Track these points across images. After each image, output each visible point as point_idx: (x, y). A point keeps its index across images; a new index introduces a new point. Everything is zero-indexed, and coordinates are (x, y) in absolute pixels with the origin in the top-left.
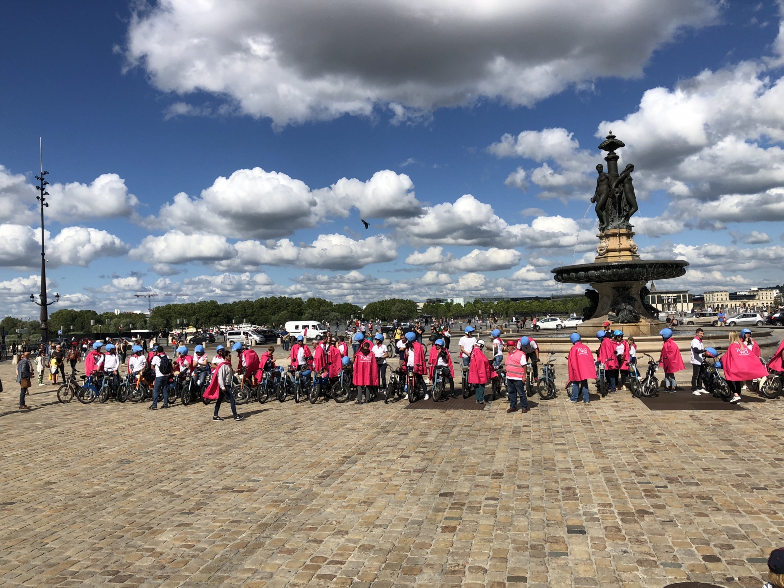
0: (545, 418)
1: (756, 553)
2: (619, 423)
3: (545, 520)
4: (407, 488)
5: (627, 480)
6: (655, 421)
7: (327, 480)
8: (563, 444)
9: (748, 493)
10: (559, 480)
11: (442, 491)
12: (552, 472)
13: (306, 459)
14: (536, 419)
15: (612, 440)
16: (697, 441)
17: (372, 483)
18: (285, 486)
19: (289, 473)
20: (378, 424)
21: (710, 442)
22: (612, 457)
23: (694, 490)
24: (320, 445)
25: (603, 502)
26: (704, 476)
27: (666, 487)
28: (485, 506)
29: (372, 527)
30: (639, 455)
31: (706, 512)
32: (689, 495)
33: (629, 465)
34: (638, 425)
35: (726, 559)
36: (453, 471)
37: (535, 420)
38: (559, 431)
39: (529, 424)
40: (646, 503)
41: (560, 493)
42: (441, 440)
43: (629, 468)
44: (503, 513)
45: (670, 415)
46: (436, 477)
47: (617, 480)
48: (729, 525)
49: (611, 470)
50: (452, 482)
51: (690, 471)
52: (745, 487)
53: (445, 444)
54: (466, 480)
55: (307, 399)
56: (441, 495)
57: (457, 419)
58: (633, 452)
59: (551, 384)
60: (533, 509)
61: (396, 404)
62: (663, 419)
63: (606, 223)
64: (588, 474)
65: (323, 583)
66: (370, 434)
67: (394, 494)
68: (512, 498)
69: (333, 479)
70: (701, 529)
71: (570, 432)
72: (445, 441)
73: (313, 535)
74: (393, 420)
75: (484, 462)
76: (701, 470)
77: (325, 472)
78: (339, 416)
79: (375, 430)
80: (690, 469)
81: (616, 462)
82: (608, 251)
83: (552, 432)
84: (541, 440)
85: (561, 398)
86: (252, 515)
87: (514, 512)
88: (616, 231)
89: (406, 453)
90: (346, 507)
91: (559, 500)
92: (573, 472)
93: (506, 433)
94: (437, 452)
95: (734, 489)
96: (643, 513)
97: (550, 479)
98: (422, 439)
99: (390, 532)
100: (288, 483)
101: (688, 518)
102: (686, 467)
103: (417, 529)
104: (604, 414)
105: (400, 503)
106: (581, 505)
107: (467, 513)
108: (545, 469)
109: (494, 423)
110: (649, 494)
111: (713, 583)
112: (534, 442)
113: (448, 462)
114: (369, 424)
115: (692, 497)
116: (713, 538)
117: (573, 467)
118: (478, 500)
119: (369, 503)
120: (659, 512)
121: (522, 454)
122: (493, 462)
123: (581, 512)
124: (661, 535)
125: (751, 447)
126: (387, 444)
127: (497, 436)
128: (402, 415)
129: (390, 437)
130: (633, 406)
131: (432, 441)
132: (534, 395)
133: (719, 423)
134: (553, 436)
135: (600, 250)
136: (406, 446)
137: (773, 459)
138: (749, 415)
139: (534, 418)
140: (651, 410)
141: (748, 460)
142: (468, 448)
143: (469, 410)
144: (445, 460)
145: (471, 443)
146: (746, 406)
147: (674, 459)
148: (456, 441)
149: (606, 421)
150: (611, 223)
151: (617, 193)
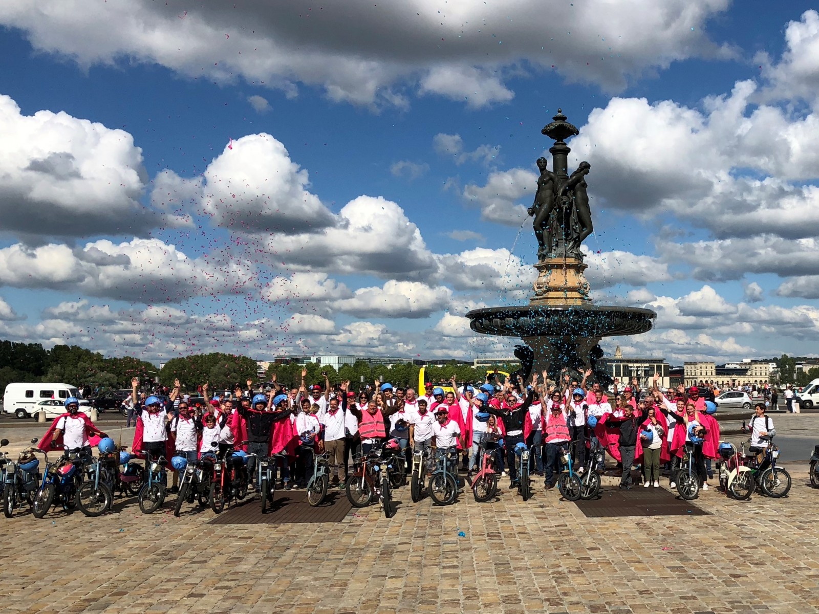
0: (435, 531)
2: (540, 535)
6: (589, 531)
8: (455, 567)
12: (428, 607)
15: (526, 559)
16: (639, 556)
20: (157, 548)
21: (655, 556)
22: (521, 582)
26: (638, 602)
30: (560, 577)
33: (542, 591)
34: (566, 538)
37: (420, 535)
38: (452, 549)
39: (407, 541)
42: (261, 569)
43: (543, 595)
45: (610, 522)
49: (516, 600)
51: (623, 595)
53: (269, 575)
55: (29, 511)
57: (296, 536)
58: (553, 573)
59: (450, 482)
61: (194, 517)
62: (600, 528)
63: (547, 248)
64: (482, 606)
71: (468, 549)
72: (269, 569)
74: (185, 541)
75: (326, 597)
76: (637, 594)
78: (87, 537)
80: (623, 592)
81: (526, 589)
82: (549, 289)
83: (441, 551)
84: (423, 562)
85: (464, 503)
88: (561, 261)
92: (462, 605)
98: (230, 568)
104: (521, 524)
108: (420, 603)
109: (353, 541)
112: (412, 565)
113: (268, 600)
121: (389, 584)
122: (342, 596)
125: (705, 562)
126: (168, 577)
127: (356, 560)
128: (202, 534)
129: (176, 567)
130: (564, 512)
131: (247, 571)
132: (424, 500)
133: (671, 532)
134: (441, 556)
135: (538, 288)
136: (200, 580)
137: (728, 576)
138: (710, 521)
139: (419, 531)
140: (587, 517)
141: (698, 578)
142: (305, 578)
143: (317, 524)
144: (263, 598)
145: (312, 571)
146: (709, 510)
147: (605, 581)
148: (286, 569)
149: (523, 533)
150: (554, 248)
151: (564, 203)
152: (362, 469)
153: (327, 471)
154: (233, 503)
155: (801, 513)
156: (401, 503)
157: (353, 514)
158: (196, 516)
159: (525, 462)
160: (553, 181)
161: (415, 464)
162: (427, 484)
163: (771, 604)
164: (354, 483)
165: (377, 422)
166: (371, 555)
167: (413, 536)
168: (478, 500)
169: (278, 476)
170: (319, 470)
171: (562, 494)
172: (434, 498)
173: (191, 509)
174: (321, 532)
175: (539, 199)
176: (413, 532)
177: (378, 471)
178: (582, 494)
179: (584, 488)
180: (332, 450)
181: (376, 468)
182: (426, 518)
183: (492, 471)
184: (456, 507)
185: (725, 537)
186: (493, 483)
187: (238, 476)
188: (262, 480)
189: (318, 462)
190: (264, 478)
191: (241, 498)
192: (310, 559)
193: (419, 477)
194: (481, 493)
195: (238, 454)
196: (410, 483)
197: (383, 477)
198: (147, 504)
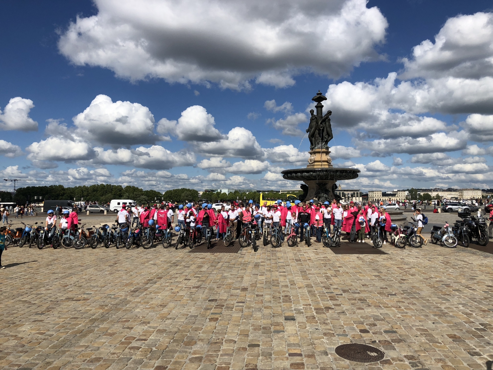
0: (274, 258)
1: (389, 328)
2: (317, 261)
3: (272, 313)
4: (188, 297)
5: (320, 291)
6: (337, 260)
7: (137, 293)
8: (284, 272)
9: (386, 297)
10: (281, 292)
11: (210, 299)
12: (277, 287)
13: (123, 281)
14: (269, 258)
15: (313, 270)
16: (360, 271)
17: (166, 295)
18: (109, 297)
19: (111, 289)
20: (171, 261)
21: (367, 271)
22: (312, 279)
23: (357, 296)
24: (132, 273)
25: (306, 303)
26: (363, 289)
27: (342, 295)
28: (236, 306)
29: (165, 319)
30: (328, 278)
31: (362, 307)
32: (354, 299)
33: (322, 283)
34: (328, 262)
35: (372, 331)
36: (217, 287)
38: (282, 265)
39: (264, 261)
40: (330, 303)
41: (281, 298)
42: (210, 270)
43: (322, 285)
44: (247, 310)
45: (346, 256)
46: (206, 291)
47: (315, 291)
48: (375, 314)
49: (311, 286)
50: (217, 293)
51: (355, 286)
52: (384, 294)
53: (213, 272)
54: (225, 292)
56: (209, 301)
57: (221, 258)
58: (325, 276)
59: (279, 239)
60: (265, 308)
61: (183, 250)
62: (342, 259)
63: (314, 145)
64: (298, 288)
65: (132, 352)
66: (165, 267)
67: (180, 301)
68: (253, 302)
69: (141, 292)
70: (359, 316)
71: (288, 265)
72: (213, 271)
73: (127, 324)
74: (180, 259)
75: (237, 282)
76: (361, 286)
77: (135, 289)
78: (145, 256)
79: (168, 265)
81: (315, 282)
82: (315, 162)
83: (278, 265)
84: (272, 270)
85: (284, 247)
86: (86, 314)
87: (253, 309)
88: (320, 150)
89: (188, 277)
90: (149, 308)
91: (280, 303)
92: (289, 287)
93: (250, 266)
94: (207, 277)
95: (379, 295)
96: (328, 308)
97: (275, 291)
98: (199, 270)
99: (176, 322)
100: (110, 295)
101: (353, 310)
102: (353, 284)
103: (193, 320)
104: (308, 256)
105: (183, 306)
106: (293, 305)
107: (225, 311)
108: (273, 286)
109: (243, 261)
110: (332, 298)
111: (364, 344)
112: (267, 271)
113: (214, 282)
114: (165, 261)
115: (355, 300)
116: (366, 320)
117: (289, 285)
118: (232, 303)
119: (163, 306)
120: (337, 308)
121: (260, 278)
122: (242, 282)
123: (293, 309)
124: (337, 320)
125: (389, 274)
126: (176, 272)
127: (245, 268)
128: (186, 256)
129: (178, 269)
130: (325, 252)
131: (205, 271)
132: (268, 245)
133: (373, 261)
134: (279, 268)
135: (310, 161)
136: (188, 274)
137: (400, 280)
138: (389, 257)
140: (335, 254)
141: (387, 280)
142: (227, 274)
143: (229, 253)
144: (212, 281)
145: (229, 271)
146: (387, 252)
147: (347, 280)
148: (220, 270)
149: (310, 260)
150: (317, 145)
151: (321, 127)
153: (231, 233)
154: (196, 244)
155: (429, 254)
156: (259, 246)
157: (242, 250)
160: (317, 119)
162: (269, 239)
163: (421, 292)
166: (251, 266)
167: (266, 259)
168: (289, 246)
170: (228, 232)
171: (324, 244)
172: (272, 245)
173: (181, 247)
174: (230, 256)
175: (311, 126)
178: (332, 245)
179: (333, 242)
181: (250, 232)
182: (269, 252)
183: (295, 234)
184: (281, 248)
185: (396, 264)
186: (295, 239)
188: (208, 236)
190: (208, 235)
191: (199, 243)
193: (266, 236)
194: (290, 243)
196: (263, 238)
197: (253, 236)
198: (165, 245)
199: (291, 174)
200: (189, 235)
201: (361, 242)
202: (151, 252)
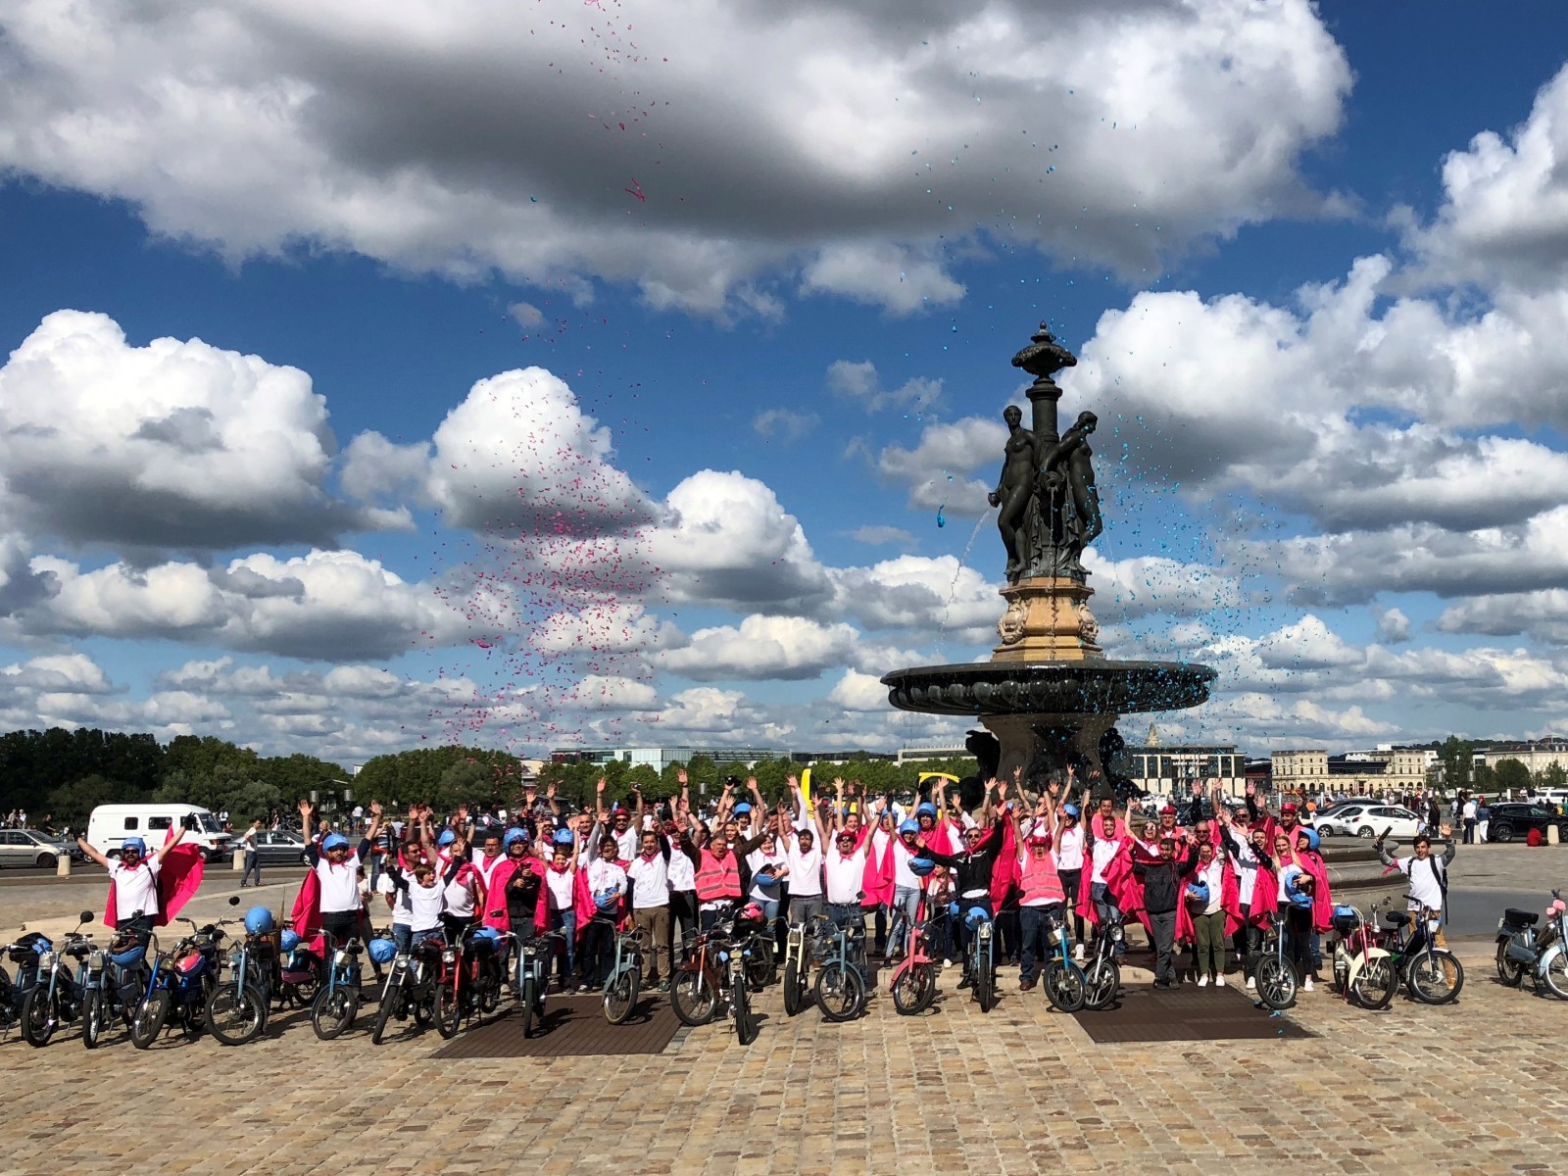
0: (826, 1069)
2: (1012, 1077)
6: (1099, 1069)
8: (859, 1137)
14: (801, 1072)
15: (986, 1121)
16: (1189, 1117)
20: (341, 1103)
21: (1219, 1117)
22: (975, 1164)
30: (1046, 1156)
34: (1057, 1081)
37: (799, 1077)
38: (856, 1103)
39: (777, 1088)
42: (521, 1141)
45: (1138, 1053)
57: (582, 1080)
59: (852, 979)
61: (406, 1045)
62: (1119, 1064)
63: (1023, 560)
66: (312, 1130)
71: (882, 1104)
72: (534, 1142)
74: (390, 1091)
79: (327, 1121)
82: (1029, 630)
83: (835, 1106)
84: (805, 1127)
85: (877, 1016)
88: (1047, 583)
98: (467, 1140)
104: (977, 1055)
109: (682, 1089)
112: (784, 1134)
114: (313, 1104)
125: (1307, 1126)
126: (359, 1156)
127: (687, 1123)
128: (419, 1076)
129: (373, 1139)
130: (1054, 1033)
131: (497, 1144)
132: (807, 1012)
133: (1247, 1071)
134: (836, 1116)
135: (1008, 630)
136: (414, 1161)
137: (1349, 1153)
138: (1316, 1049)
139: (796, 1070)
140: (1096, 1042)
141: (1294, 1156)
142: (597, 1158)
143: (621, 1056)
145: (610, 1144)
146: (1314, 1028)
147: (1126, 1163)
148: (565, 1141)
149: (980, 1073)
150: (1035, 560)
151: (1053, 484)
152: (698, 957)
153: (638, 961)
154: (474, 1019)
156: (766, 1017)
157: (682, 1039)
158: (410, 1042)
159: (985, 942)
160: (1033, 447)
161: (792, 947)
162: (811, 982)
164: (686, 980)
165: (728, 871)
166: (712, 1114)
167: (787, 1080)
168: (902, 1011)
169: (554, 969)
171: (1051, 999)
172: (824, 1009)
173: (401, 1031)
174: (626, 1071)
175: (1007, 477)
176: (788, 1072)
177: (726, 962)
178: (1087, 1001)
179: (1090, 988)
180: (648, 923)
181: (723, 956)
182: (809, 1045)
184: (863, 1025)
185: (1342, 1079)
186: (928, 981)
187: (484, 972)
188: (526, 980)
189: (622, 946)
190: (529, 975)
191: (488, 1010)
192: (608, 1122)
193: (799, 970)
194: (907, 998)
195: (484, 933)
196: (783, 979)
197: (736, 972)
198: (327, 1023)
199: (924, 688)
200: (439, 975)
201: (1211, 985)
202: (253, 1058)
